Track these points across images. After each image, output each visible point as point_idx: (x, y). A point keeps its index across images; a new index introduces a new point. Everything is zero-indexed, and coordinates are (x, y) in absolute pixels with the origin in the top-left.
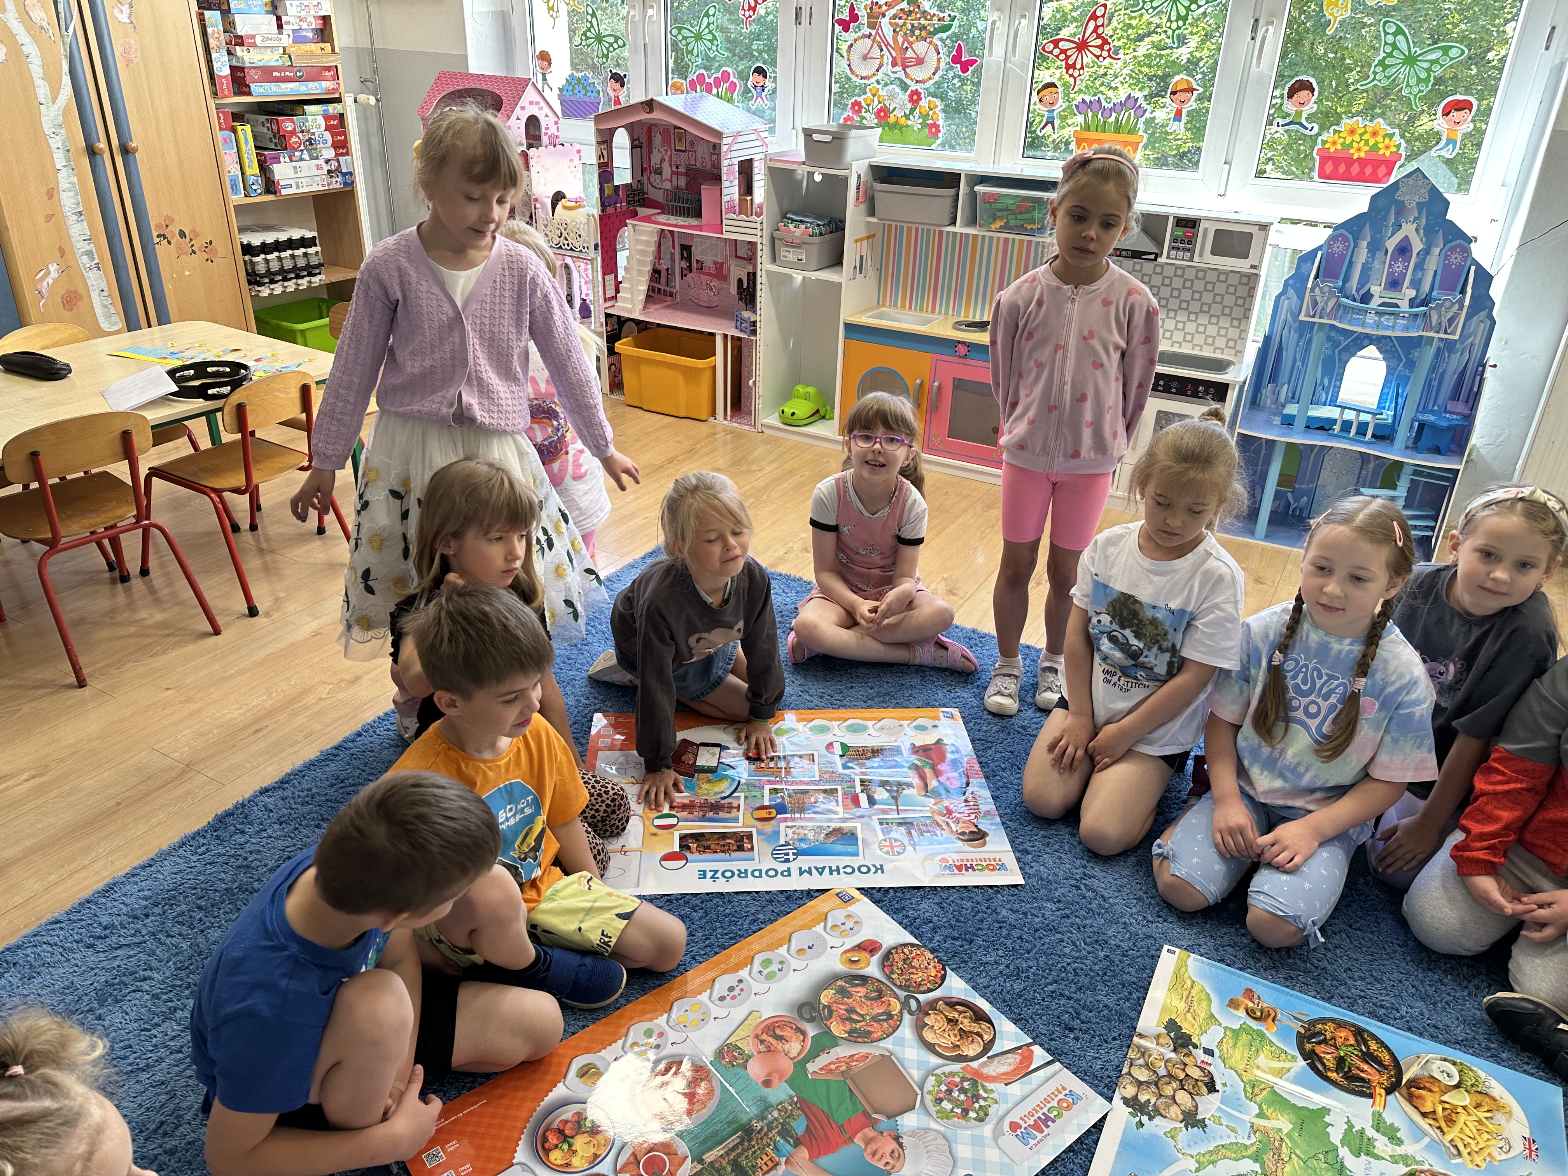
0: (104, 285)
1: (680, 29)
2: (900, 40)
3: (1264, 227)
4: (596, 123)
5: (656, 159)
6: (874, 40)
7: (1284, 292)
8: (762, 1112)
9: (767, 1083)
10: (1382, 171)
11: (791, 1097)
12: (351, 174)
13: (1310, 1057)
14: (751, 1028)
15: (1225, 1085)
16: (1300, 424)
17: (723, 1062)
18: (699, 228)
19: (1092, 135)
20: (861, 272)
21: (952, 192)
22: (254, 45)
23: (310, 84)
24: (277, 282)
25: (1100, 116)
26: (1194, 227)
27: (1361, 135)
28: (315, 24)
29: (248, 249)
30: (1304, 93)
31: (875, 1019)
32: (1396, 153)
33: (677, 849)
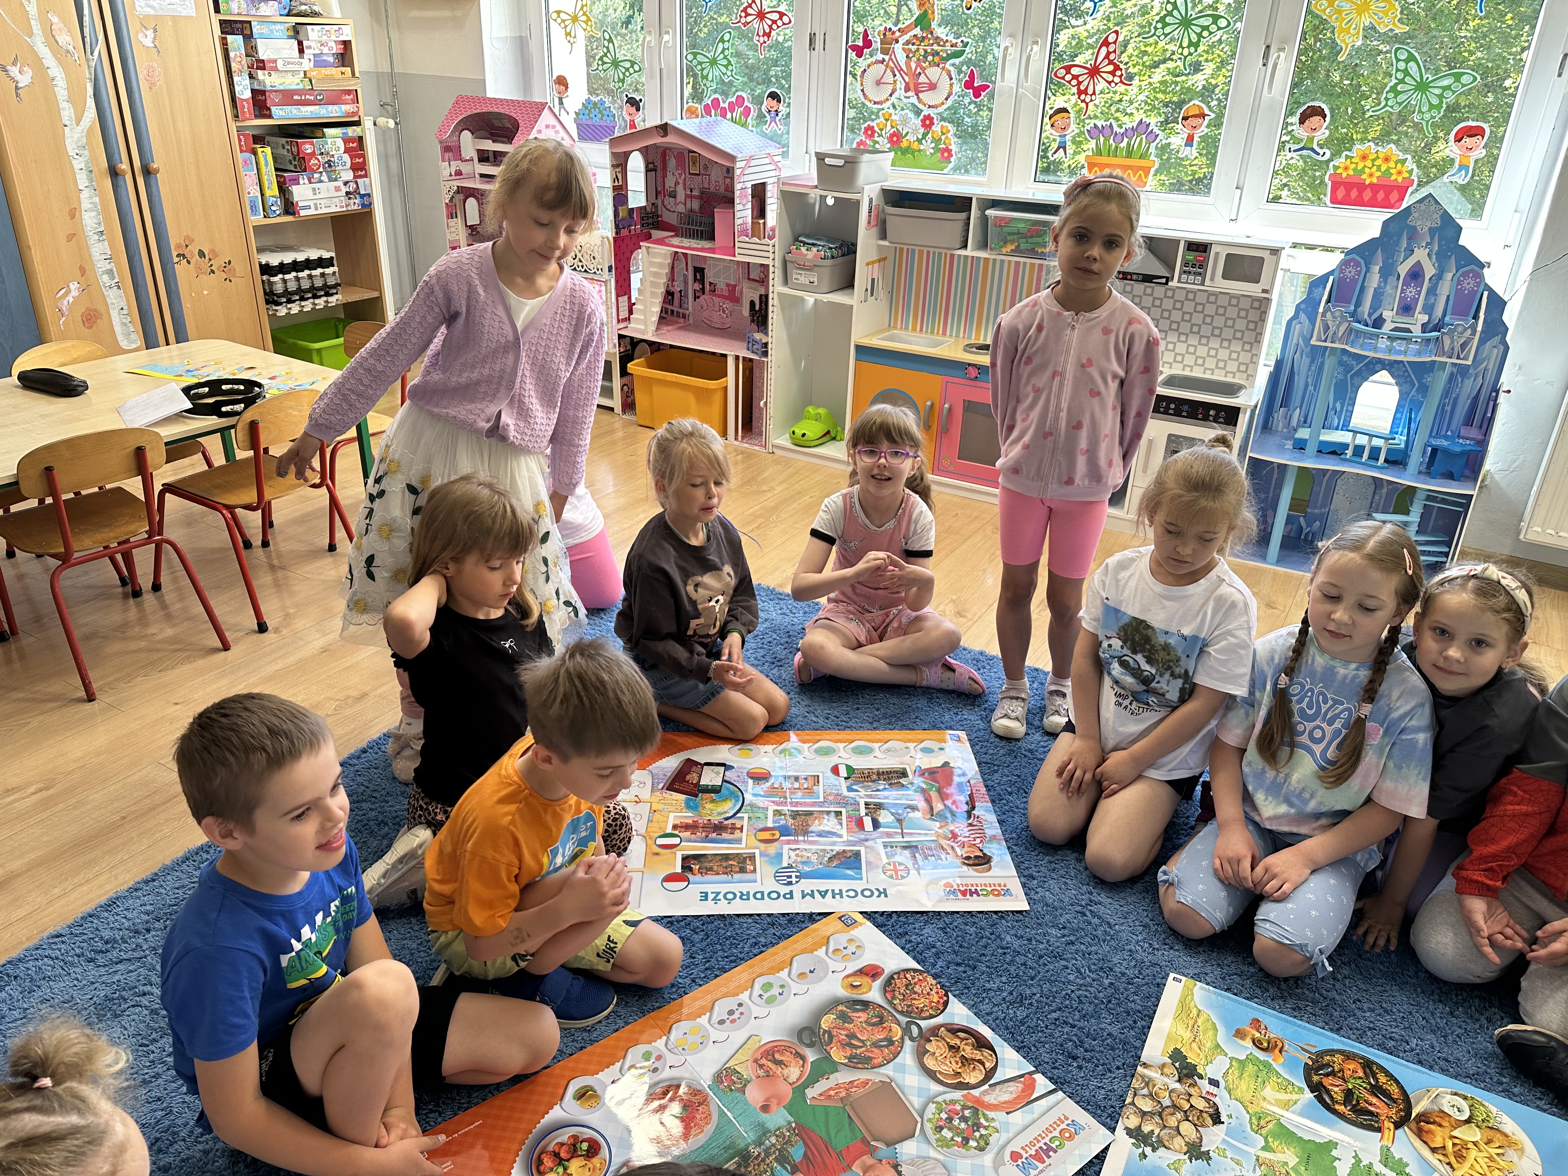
0: (123, 304)
1: (695, 55)
2: (913, 65)
3: (1275, 252)
4: (611, 147)
5: (670, 182)
6: (887, 66)
7: (1296, 316)
8: (760, 1137)
9: (765, 1108)
10: (1394, 196)
11: (789, 1123)
12: (369, 195)
13: (1317, 1088)
14: (750, 1052)
15: (1230, 1116)
16: (1312, 448)
17: (722, 1087)
18: (712, 250)
19: (1104, 160)
20: (872, 295)
21: (963, 215)
22: (276, 69)
23: (330, 107)
24: (294, 301)
25: (1111, 141)
26: (1205, 251)
27: (1373, 160)
28: (336, 49)
29: (266, 269)
30: (1316, 119)
31: (875, 1045)
32: (1409, 178)
33: (679, 870)
